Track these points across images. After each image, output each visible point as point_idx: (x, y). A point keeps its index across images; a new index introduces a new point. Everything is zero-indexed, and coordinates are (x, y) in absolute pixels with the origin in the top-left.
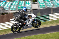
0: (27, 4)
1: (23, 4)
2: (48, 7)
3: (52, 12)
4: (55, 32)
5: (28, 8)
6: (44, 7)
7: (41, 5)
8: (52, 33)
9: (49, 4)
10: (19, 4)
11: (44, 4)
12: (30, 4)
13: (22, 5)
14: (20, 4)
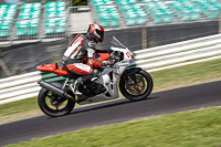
0: (52, 15)
1: (36, 14)
2: (130, 22)
3: (144, 44)
4: (158, 116)
5: (55, 27)
6: (113, 24)
7: (105, 15)
8: (146, 119)
9: (131, 14)
10: (21, 14)
11: (115, 14)
12: (63, 14)
13: (31, 18)
14: (25, 14)
